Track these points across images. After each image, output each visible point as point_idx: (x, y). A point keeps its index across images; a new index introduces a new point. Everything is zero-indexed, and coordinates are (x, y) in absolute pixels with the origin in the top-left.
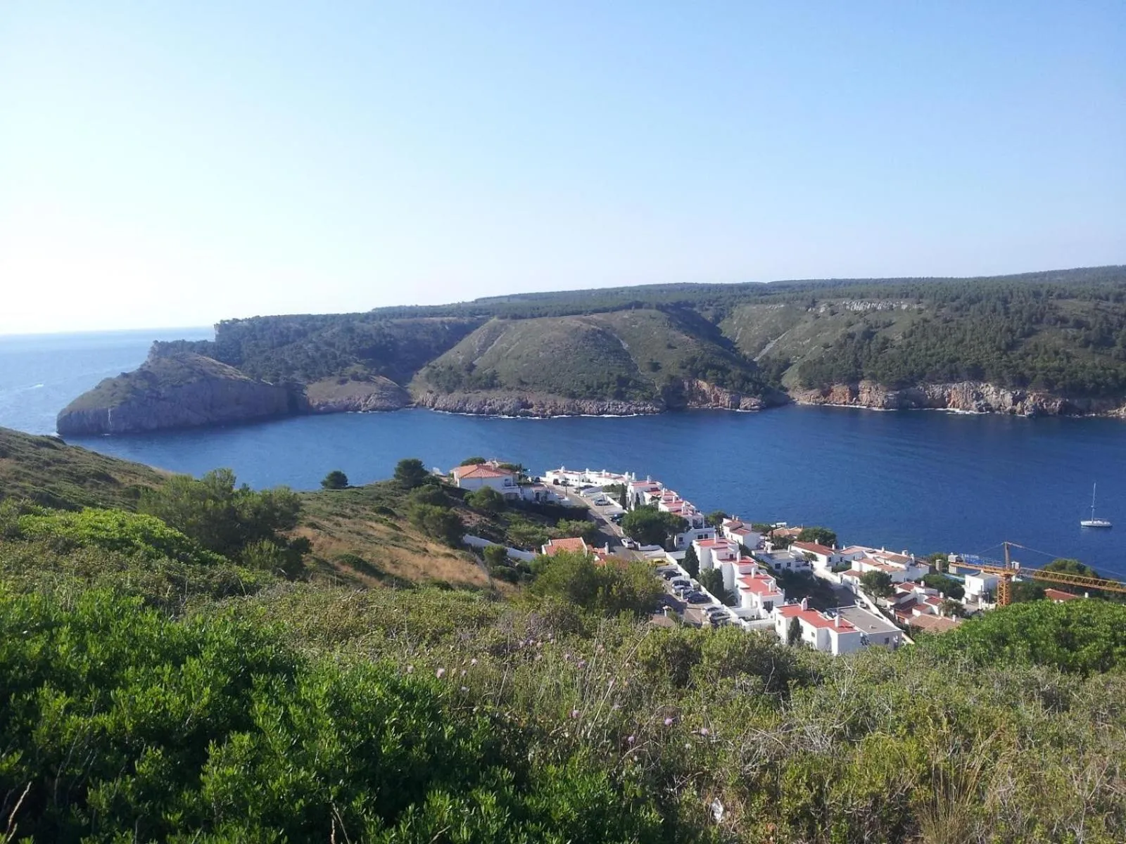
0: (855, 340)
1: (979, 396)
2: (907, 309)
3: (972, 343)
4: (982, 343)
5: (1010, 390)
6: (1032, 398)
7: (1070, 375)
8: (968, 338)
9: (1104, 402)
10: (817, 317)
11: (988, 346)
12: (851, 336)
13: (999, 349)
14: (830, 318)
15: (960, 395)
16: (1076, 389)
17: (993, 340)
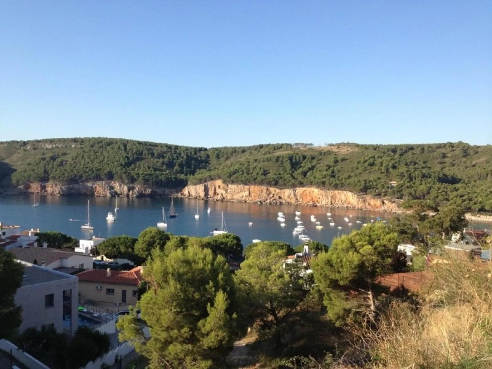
0: (46, 161)
1: (112, 188)
2: (75, 148)
3: (108, 162)
4: (113, 163)
5: (126, 184)
6: (137, 189)
7: (156, 177)
8: (106, 160)
9: (171, 190)
10: (25, 150)
11: (116, 164)
12: (44, 159)
13: (121, 165)
14: (33, 152)
15: (101, 188)
16: (159, 184)
17: (119, 161)
